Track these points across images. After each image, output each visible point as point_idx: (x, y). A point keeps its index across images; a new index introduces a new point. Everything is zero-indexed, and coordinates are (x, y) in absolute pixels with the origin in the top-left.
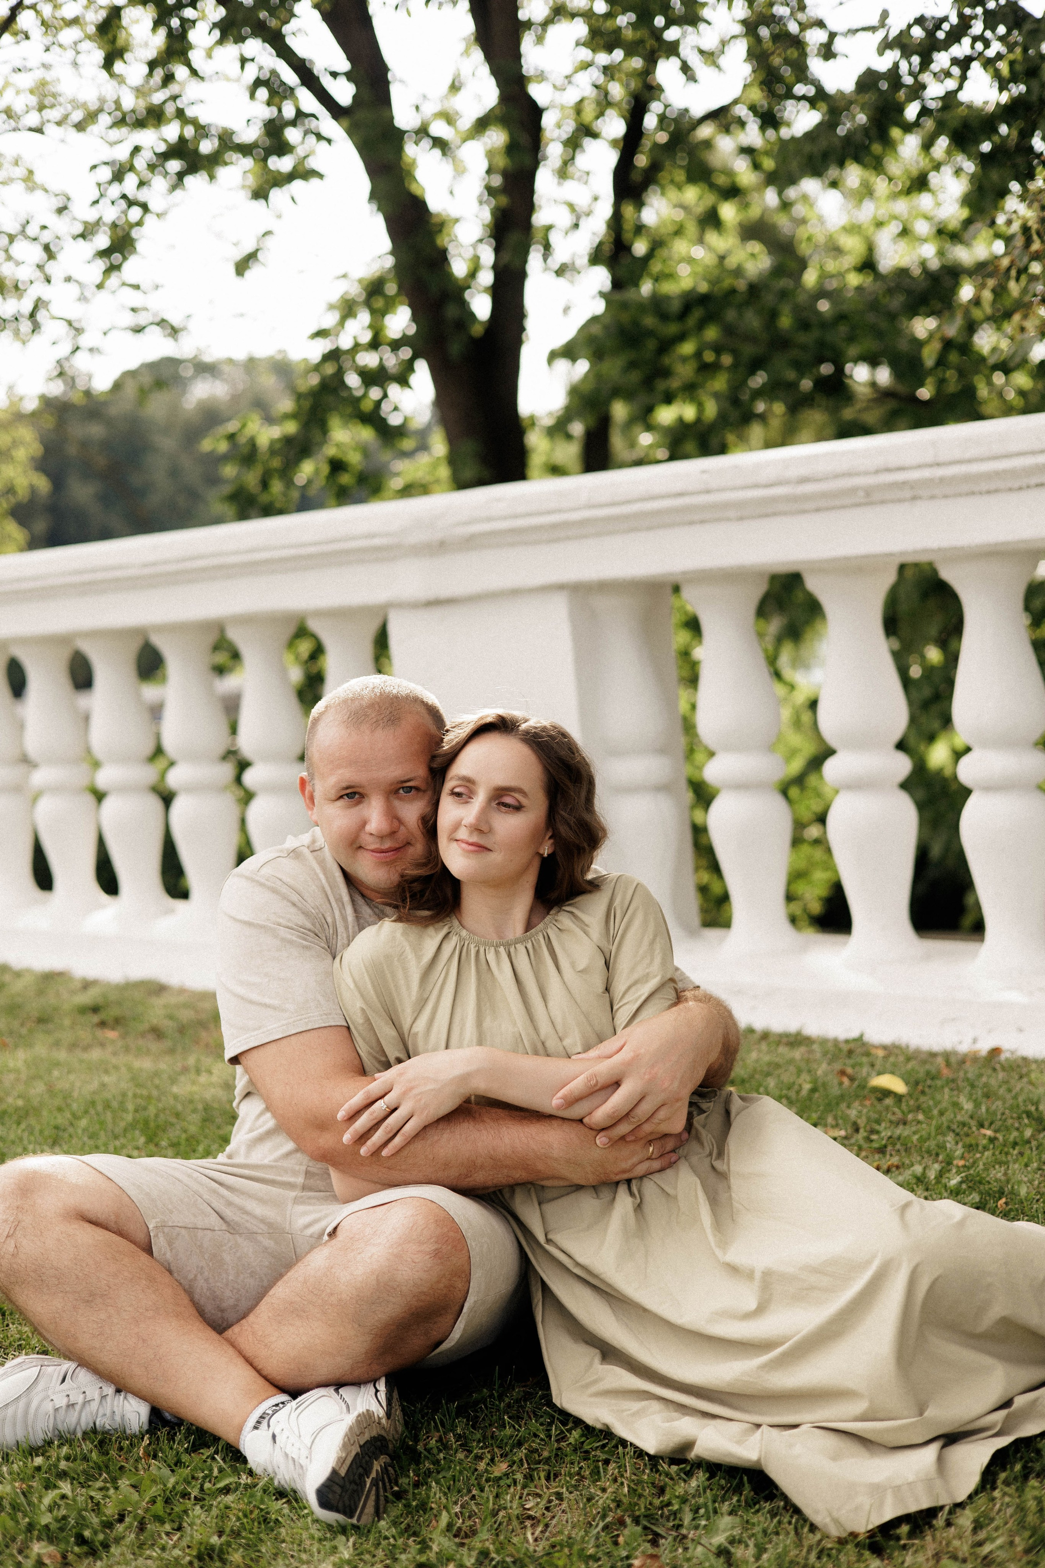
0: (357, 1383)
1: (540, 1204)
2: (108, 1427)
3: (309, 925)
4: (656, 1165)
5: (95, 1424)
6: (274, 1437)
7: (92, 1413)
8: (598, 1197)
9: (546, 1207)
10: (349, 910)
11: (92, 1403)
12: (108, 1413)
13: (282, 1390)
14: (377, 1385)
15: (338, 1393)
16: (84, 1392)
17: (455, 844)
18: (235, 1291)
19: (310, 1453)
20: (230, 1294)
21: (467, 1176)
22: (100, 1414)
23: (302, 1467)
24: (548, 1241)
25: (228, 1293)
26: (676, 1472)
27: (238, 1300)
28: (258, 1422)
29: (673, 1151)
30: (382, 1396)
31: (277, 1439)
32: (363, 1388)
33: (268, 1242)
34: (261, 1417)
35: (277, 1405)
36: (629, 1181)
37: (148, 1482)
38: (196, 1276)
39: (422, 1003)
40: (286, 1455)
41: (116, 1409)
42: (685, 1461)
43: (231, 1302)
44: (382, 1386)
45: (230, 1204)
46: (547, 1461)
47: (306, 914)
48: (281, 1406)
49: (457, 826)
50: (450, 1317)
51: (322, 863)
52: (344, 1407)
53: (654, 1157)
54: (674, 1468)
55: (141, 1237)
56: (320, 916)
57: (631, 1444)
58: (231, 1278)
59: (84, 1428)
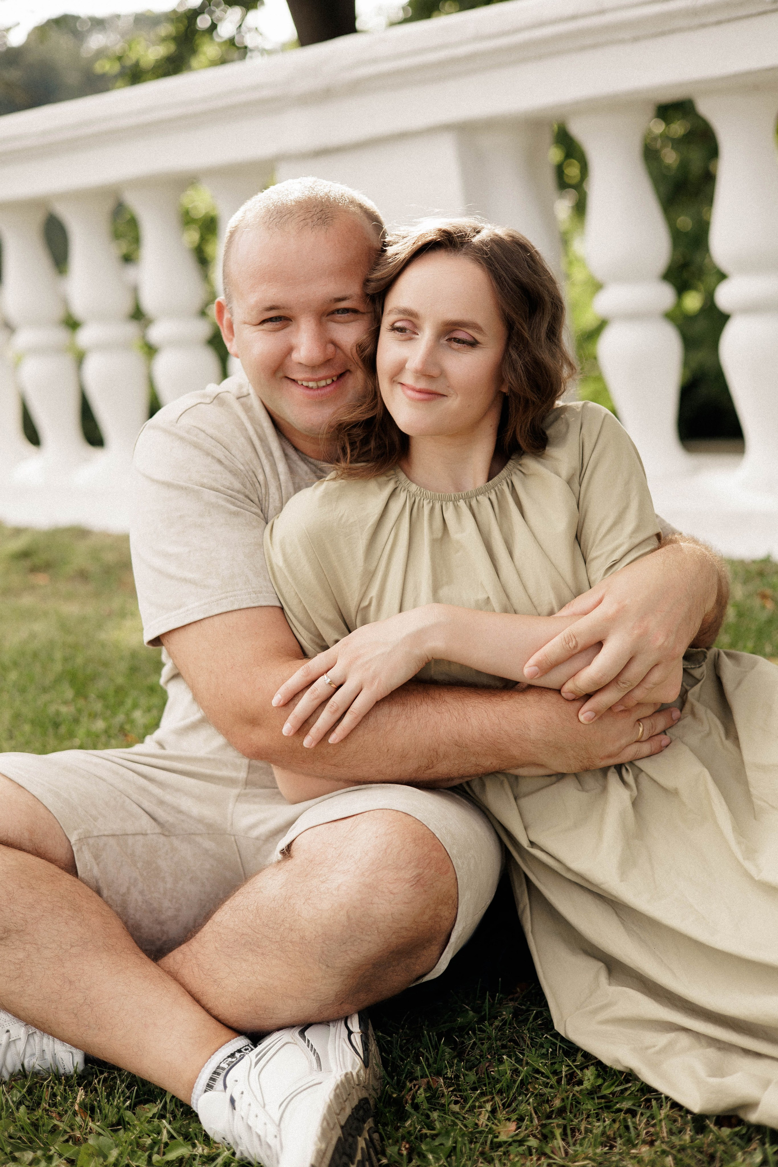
0: (325, 1022)
1: (516, 799)
2: (39, 1068)
3: (237, 485)
4: (646, 748)
5: (23, 1065)
6: (232, 1101)
7: (18, 1054)
8: (583, 790)
9: (524, 802)
10: (282, 467)
11: (18, 1042)
12: (38, 1053)
13: (238, 1032)
14: (349, 1025)
15: (303, 1037)
16: (8, 1031)
17: (399, 389)
18: (174, 900)
19: (280, 1131)
20: (170, 905)
21: (428, 768)
22: (27, 1055)
23: (269, 1146)
24: (532, 844)
25: (166, 904)
26: (728, 1136)
27: (178, 910)
28: (212, 1079)
29: (664, 732)
30: (357, 1039)
31: (236, 1104)
32: (332, 1029)
33: (208, 844)
34: (215, 1073)
35: (232, 1055)
36: (619, 768)
37: (86, 1157)
38: (128, 889)
39: (369, 576)
40: (250, 1128)
41: (45, 1048)
42: (740, 1122)
43: (170, 913)
44: (355, 1025)
45: (161, 803)
46: (561, 1111)
47: (234, 473)
48: (238, 1055)
49: (400, 368)
50: (435, 949)
51: (248, 409)
52: (314, 1059)
53: (643, 739)
54: (726, 1131)
55: (60, 852)
56: (251, 473)
57: (667, 1098)
58: (169, 886)
59: (10, 1069)
